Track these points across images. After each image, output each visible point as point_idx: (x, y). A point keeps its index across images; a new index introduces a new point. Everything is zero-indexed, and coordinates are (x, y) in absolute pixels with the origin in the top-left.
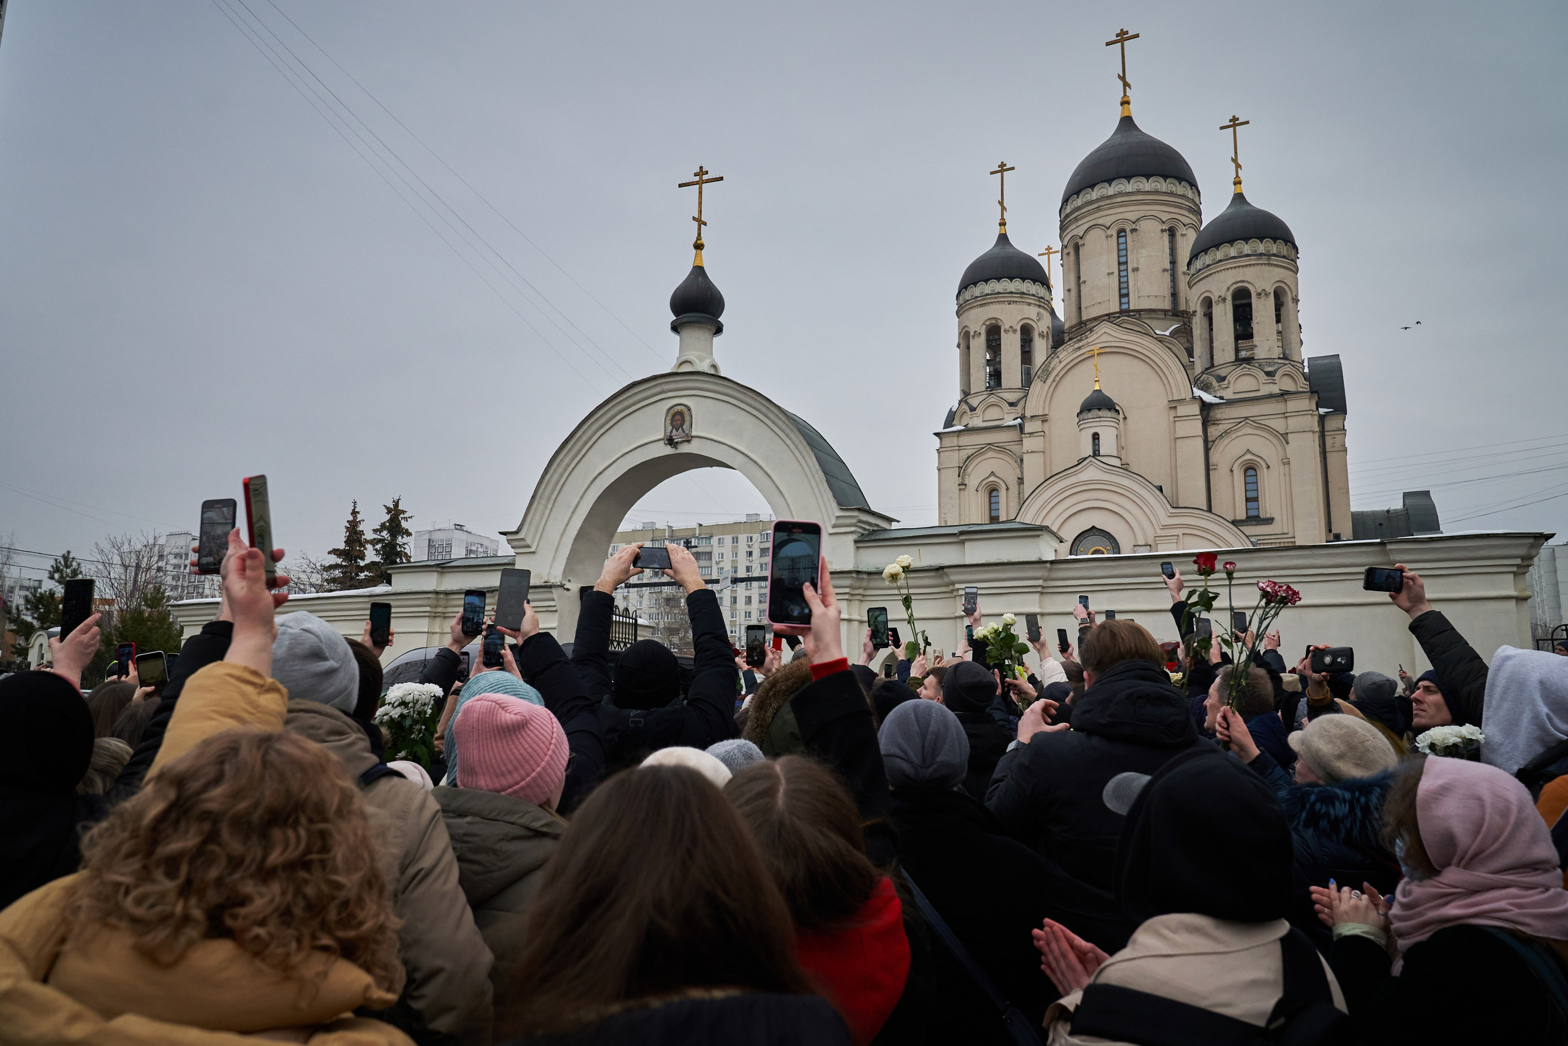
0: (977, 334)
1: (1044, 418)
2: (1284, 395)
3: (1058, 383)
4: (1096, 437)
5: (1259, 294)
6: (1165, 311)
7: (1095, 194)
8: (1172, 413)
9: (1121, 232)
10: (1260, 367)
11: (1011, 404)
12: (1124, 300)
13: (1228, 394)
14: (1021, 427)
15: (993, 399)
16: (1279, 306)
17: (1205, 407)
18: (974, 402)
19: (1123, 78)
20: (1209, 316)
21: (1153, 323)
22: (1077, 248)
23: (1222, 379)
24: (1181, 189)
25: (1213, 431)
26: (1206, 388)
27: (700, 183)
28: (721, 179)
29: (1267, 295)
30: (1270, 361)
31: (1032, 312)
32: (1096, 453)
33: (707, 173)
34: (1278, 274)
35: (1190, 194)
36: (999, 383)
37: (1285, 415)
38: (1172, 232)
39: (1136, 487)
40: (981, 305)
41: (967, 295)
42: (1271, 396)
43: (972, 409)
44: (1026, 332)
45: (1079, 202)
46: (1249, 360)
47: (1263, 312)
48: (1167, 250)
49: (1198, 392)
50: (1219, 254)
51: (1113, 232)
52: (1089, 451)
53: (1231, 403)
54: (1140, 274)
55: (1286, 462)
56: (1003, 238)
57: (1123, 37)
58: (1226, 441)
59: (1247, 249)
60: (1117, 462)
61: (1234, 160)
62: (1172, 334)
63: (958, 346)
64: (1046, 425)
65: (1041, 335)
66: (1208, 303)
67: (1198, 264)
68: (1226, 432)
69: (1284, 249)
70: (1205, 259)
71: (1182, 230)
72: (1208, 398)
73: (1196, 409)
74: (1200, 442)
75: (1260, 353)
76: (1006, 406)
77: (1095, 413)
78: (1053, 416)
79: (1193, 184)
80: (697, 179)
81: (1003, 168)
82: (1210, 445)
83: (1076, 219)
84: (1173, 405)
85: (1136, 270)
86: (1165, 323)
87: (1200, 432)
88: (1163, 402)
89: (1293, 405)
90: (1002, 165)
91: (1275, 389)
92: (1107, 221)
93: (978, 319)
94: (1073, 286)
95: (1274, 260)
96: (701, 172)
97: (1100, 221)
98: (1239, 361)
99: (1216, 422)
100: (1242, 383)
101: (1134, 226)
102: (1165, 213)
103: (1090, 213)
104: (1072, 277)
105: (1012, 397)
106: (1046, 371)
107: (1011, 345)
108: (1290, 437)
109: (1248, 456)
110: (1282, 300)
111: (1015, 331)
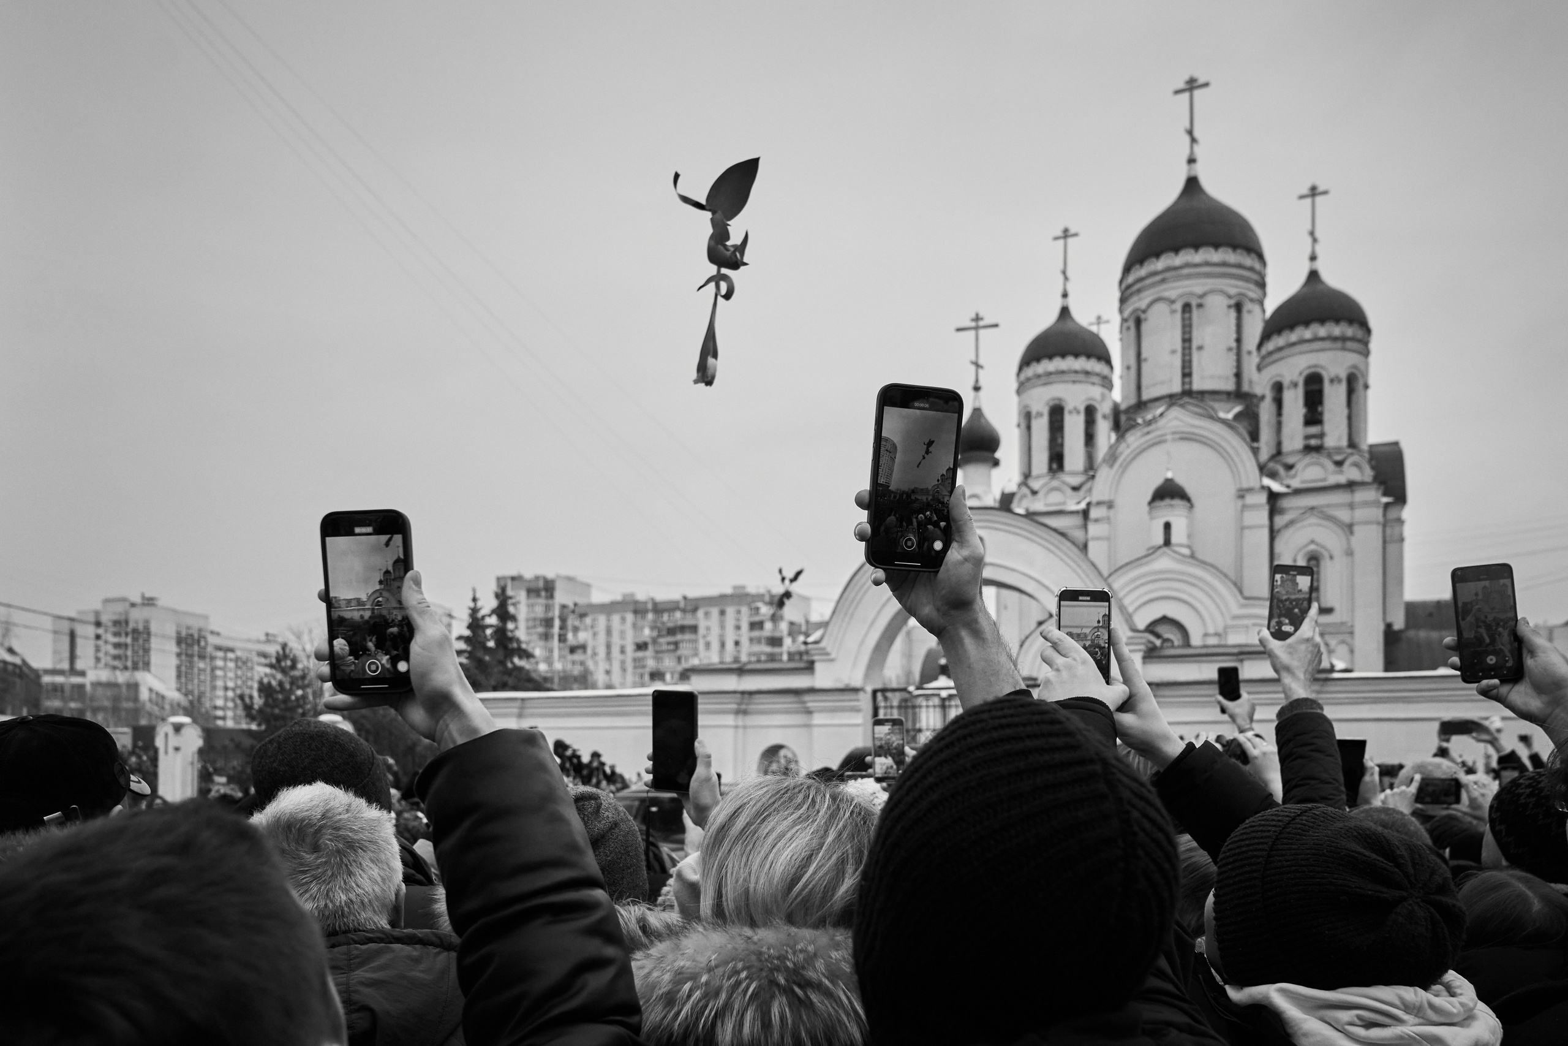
0: (1040, 415)
1: (1110, 505)
2: (1351, 486)
3: (1125, 468)
4: (1167, 526)
5: (1332, 381)
6: (1228, 394)
7: (1160, 264)
8: (1240, 503)
9: (1187, 307)
10: (1329, 456)
11: (1075, 489)
12: (1187, 380)
13: (1296, 483)
14: (1085, 513)
15: (1055, 483)
16: (1351, 391)
17: (1273, 498)
18: (1035, 484)
19: (1190, 132)
20: (1279, 402)
21: (1216, 405)
22: (1138, 322)
23: (1289, 467)
24: (1249, 261)
25: (1279, 521)
26: (1273, 475)
27: (977, 328)
28: (996, 326)
29: (1339, 381)
30: (1339, 450)
31: (1095, 392)
32: (1167, 542)
33: (982, 319)
34: (1351, 359)
35: (1257, 266)
36: (1061, 467)
37: (1351, 506)
38: (1238, 307)
39: (1208, 577)
40: (1045, 384)
41: (1029, 372)
42: (1337, 487)
43: (1034, 493)
44: (1090, 413)
45: (1143, 271)
46: (1318, 449)
47: (1334, 398)
48: (1233, 328)
49: (1267, 481)
50: (1293, 337)
51: (1178, 306)
52: (1160, 540)
53: (1298, 492)
54: (1205, 353)
55: (1350, 553)
56: (1065, 312)
57: (1192, 85)
58: (1291, 530)
59: (1322, 331)
60: (1186, 551)
61: (1312, 234)
62: (1237, 417)
63: (1019, 426)
64: (1112, 513)
65: (1105, 417)
66: (1278, 388)
67: (1270, 346)
68: (1292, 523)
69: (1360, 334)
70: (1278, 341)
71: (1248, 306)
72: (1276, 487)
73: (1263, 498)
74: (1265, 533)
75: (1330, 442)
76: (1069, 491)
77: (1168, 501)
78: (1119, 502)
79: (1260, 257)
80: (973, 324)
81: (1066, 234)
82: (1275, 534)
83: (1139, 291)
84: (1242, 493)
85: (1200, 348)
86: (1228, 406)
87: (1265, 521)
88: (1231, 491)
89: (1360, 495)
90: (1066, 231)
91: (1342, 479)
92: (1172, 294)
93: (1040, 399)
94: (1132, 362)
95: (1349, 344)
96: (977, 318)
97: (1166, 294)
98: (1308, 449)
99: (1282, 511)
100: (1310, 472)
101: (1199, 301)
102: (1233, 287)
103: (1153, 285)
104: (1132, 354)
105: (1075, 481)
106: (1112, 457)
107: (1074, 427)
108: (1356, 529)
109: (1312, 547)
110: (1354, 384)
111: (1078, 412)
